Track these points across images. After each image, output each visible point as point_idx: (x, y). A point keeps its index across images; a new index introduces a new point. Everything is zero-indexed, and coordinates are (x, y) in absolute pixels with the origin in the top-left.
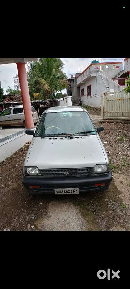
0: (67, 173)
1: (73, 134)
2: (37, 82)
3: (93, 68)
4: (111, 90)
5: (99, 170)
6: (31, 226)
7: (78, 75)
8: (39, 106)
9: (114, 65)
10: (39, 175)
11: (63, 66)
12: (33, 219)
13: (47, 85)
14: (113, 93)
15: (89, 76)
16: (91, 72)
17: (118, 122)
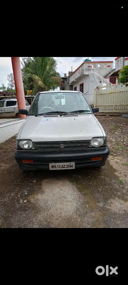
0: (62, 146)
1: (68, 112)
2: (31, 80)
3: (85, 66)
4: (103, 84)
5: (96, 144)
6: (24, 200)
7: (71, 74)
9: (106, 64)
10: (33, 149)
11: (57, 66)
12: (26, 195)
13: (40, 81)
14: (105, 87)
15: (82, 74)
16: (83, 70)
17: (110, 115)
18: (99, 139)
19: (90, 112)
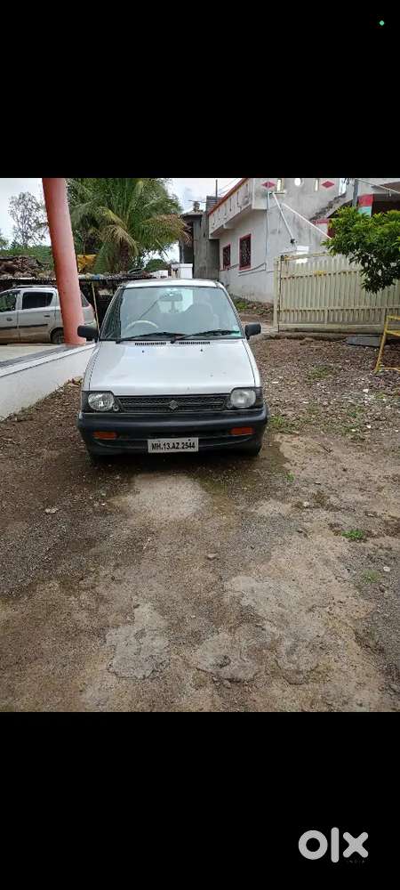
0: (173, 405)
1: (189, 334)
2: (88, 221)
4: (300, 248)
5: (241, 401)
6: (101, 502)
7: (215, 203)
8: (96, 292)
10: (116, 410)
12: (104, 496)
14: (304, 256)
15: (245, 207)
16: (250, 195)
17: (315, 338)
18: (246, 393)
19: (239, 335)
